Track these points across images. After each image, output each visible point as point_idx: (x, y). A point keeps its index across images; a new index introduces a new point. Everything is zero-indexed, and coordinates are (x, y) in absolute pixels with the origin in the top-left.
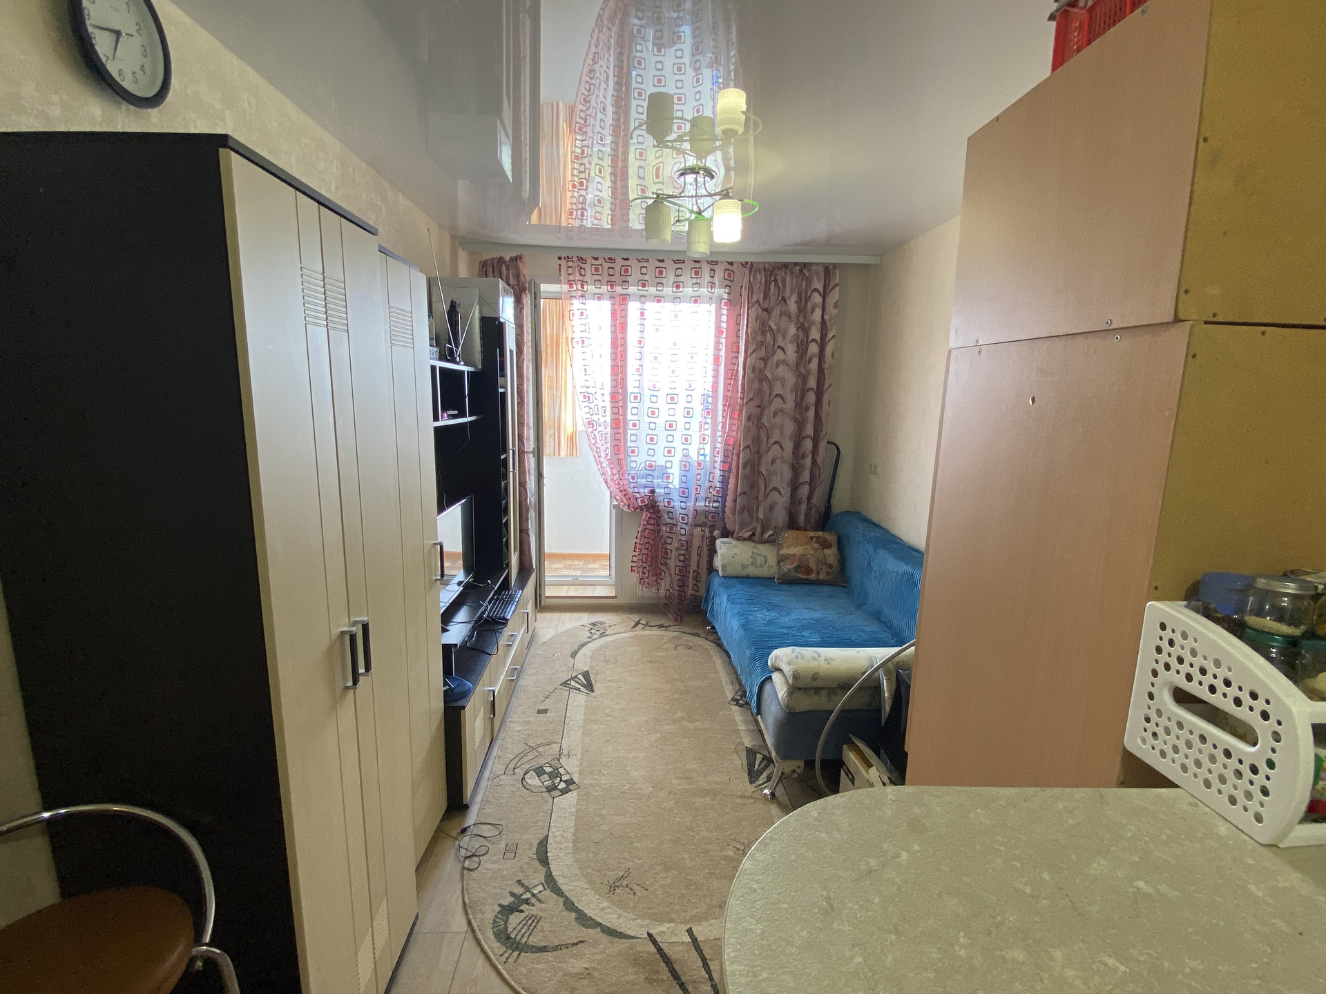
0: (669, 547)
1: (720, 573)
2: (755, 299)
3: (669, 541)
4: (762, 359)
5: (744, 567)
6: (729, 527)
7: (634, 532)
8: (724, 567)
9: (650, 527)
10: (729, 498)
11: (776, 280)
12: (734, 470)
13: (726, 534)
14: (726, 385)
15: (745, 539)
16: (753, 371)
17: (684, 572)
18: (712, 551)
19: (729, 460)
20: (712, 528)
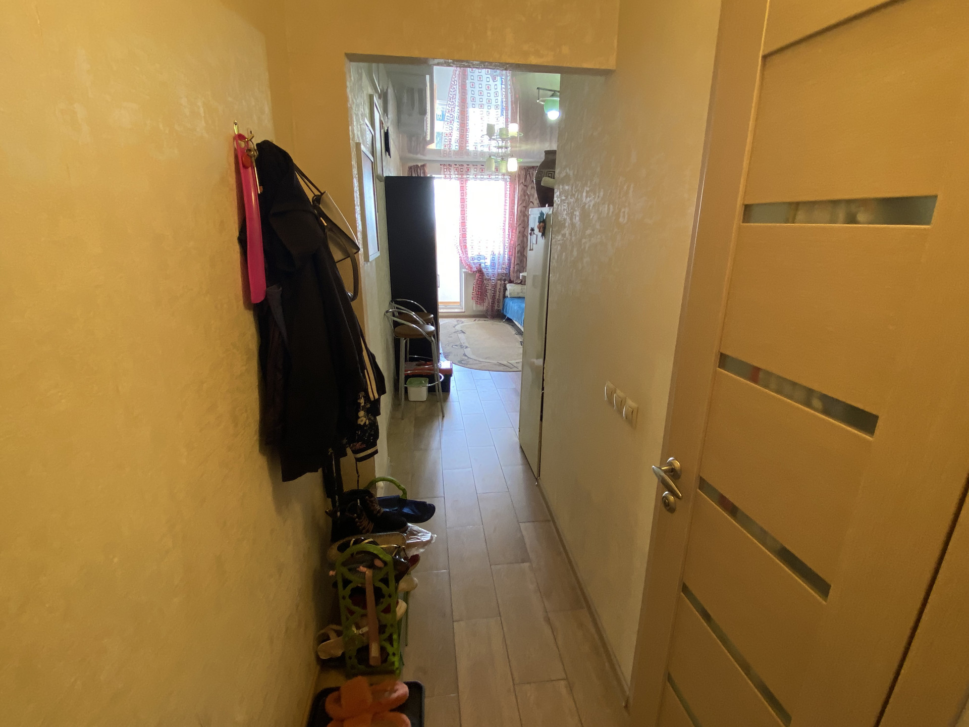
0: (487, 288)
1: (509, 296)
2: (521, 182)
3: (487, 285)
4: (524, 207)
5: (518, 293)
6: (512, 279)
7: (473, 283)
8: (510, 294)
9: (480, 279)
10: (512, 266)
11: (529, 173)
12: (514, 255)
13: (511, 282)
14: (510, 219)
15: (519, 284)
16: (521, 212)
17: (494, 297)
18: (505, 289)
19: (511, 250)
20: (505, 280)
